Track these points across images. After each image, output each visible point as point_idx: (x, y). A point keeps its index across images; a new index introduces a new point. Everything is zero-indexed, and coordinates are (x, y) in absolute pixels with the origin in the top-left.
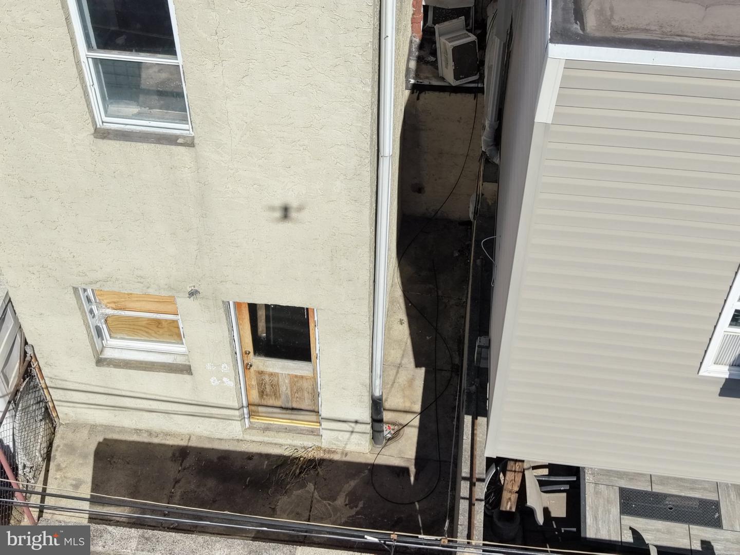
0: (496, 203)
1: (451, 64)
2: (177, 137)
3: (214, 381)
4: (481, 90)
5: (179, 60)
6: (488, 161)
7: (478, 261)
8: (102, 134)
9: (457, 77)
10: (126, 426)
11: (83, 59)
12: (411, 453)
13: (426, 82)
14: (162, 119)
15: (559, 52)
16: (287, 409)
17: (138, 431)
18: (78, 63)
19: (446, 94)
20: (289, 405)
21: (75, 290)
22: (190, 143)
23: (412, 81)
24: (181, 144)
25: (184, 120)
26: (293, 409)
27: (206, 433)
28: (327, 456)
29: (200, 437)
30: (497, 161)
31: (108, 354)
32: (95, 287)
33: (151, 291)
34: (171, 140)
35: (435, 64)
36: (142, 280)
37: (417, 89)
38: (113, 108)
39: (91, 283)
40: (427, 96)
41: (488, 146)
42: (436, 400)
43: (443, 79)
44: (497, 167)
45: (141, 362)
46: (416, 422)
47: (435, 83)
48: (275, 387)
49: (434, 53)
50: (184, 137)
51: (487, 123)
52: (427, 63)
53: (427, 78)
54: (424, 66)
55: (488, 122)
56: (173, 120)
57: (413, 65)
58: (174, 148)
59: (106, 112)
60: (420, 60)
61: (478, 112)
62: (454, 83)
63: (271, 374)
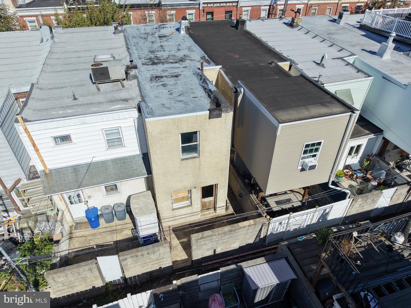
3: (196, 206)
5: (198, 143)
8: (183, 160)
10: (176, 224)
11: (181, 146)
12: (233, 210)
14: (191, 154)
16: (207, 209)
17: (178, 224)
18: (179, 148)
20: (208, 208)
22: (199, 157)
24: (197, 158)
26: (209, 209)
27: (193, 220)
28: (218, 216)
29: (192, 221)
31: (174, 208)
34: (195, 157)
38: (184, 154)
42: (232, 199)
45: (181, 207)
46: (230, 205)
48: (206, 205)
50: (197, 156)
59: (182, 155)
63: (205, 202)
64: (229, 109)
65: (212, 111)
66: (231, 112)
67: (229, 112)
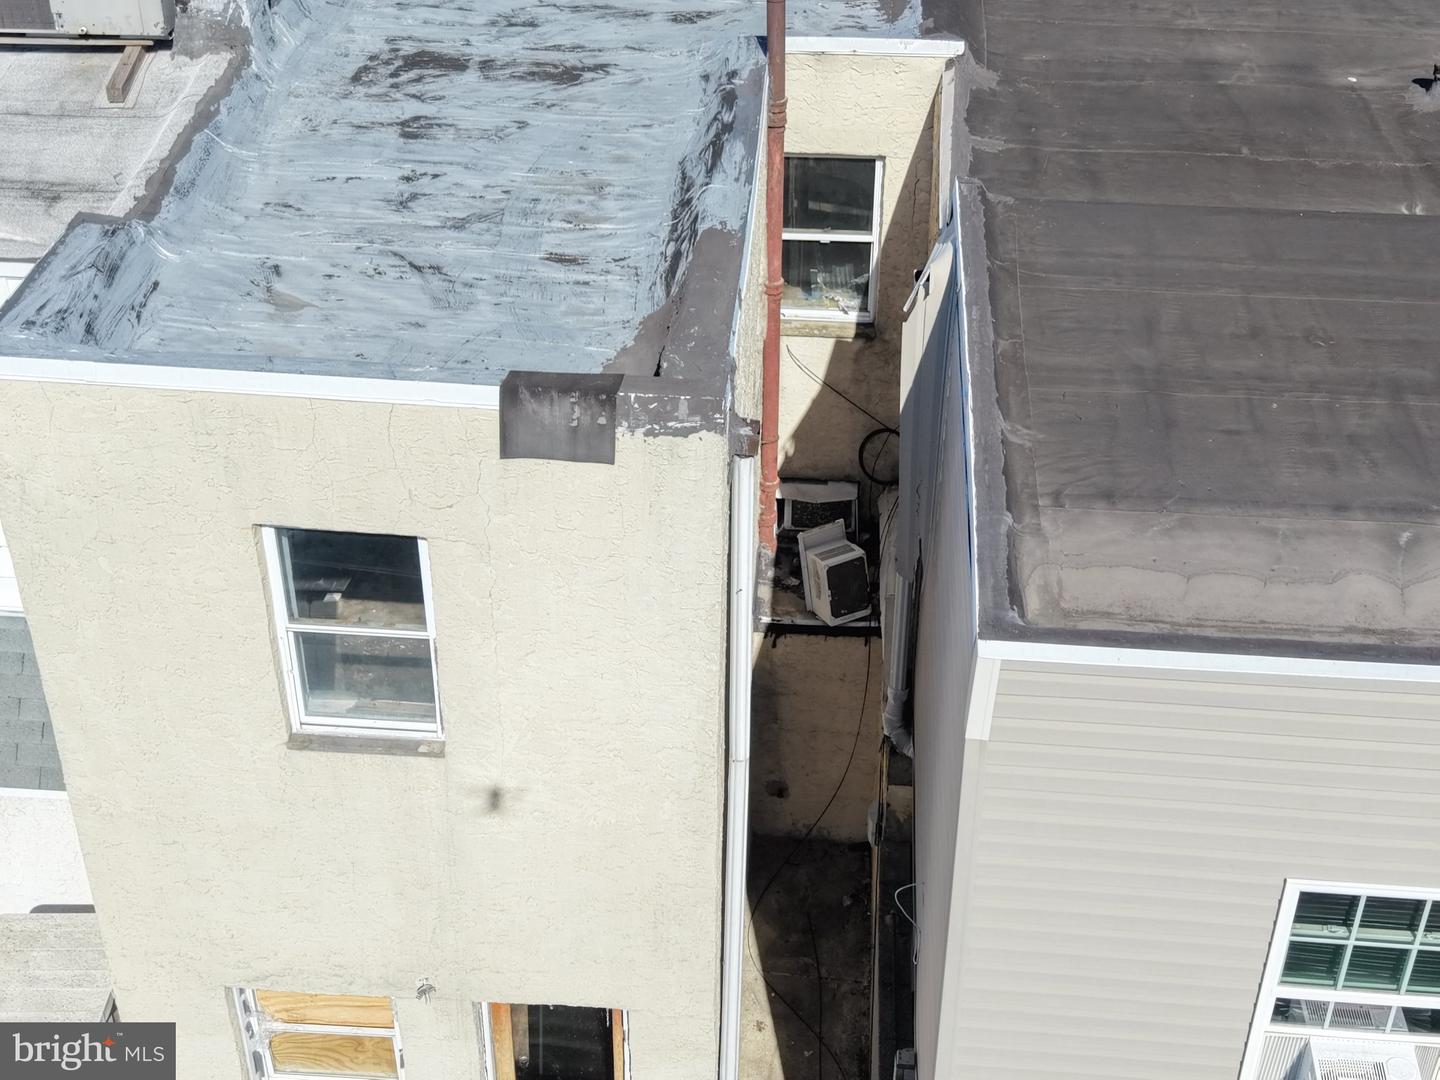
0: (911, 818)
1: (826, 593)
2: (418, 743)
4: (877, 632)
5: (431, 633)
6: (894, 752)
7: (888, 919)
8: (301, 742)
9: (835, 614)
11: (281, 632)
13: (786, 620)
14: (391, 715)
15: (992, 653)
18: (274, 641)
19: (821, 638)
21: (228, 990)
22: (438, 752)
23: (766, 619)
24: (424, 755)
25: (429, 715)
30: (910, 754)
32: (260, 985)
33: (355, 990)
34: (408, 748)
35: (799, 591)
36: (341, 973)
37: (774, 631)
38: (317, 701)
39: (257, 979)
40: (787, 642)
41: (893, 728)
43: (813, 615)
44: (910, 761)
47: (800, 621)
49: (797, 572)
50: (429, 743)
51: (890, 693)
52: (787, 588)
53: (788, 613)
54: (781, 594)
55: (892, 689)
56: (412, 716)
57: (766, 592)
58: (411, 760)
59: (306, 706)
60: (777, 583)
61: (872, 668)
62: (832, 622)
64: (683, 408)
65: (525, 394)
66: (703, 433)
67: (685, 433)
